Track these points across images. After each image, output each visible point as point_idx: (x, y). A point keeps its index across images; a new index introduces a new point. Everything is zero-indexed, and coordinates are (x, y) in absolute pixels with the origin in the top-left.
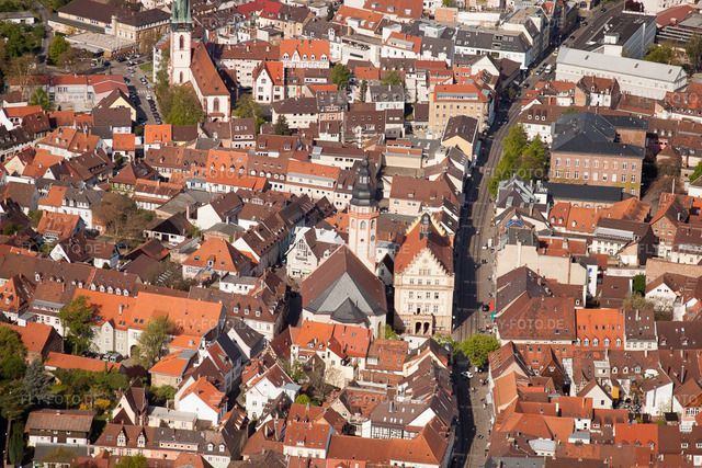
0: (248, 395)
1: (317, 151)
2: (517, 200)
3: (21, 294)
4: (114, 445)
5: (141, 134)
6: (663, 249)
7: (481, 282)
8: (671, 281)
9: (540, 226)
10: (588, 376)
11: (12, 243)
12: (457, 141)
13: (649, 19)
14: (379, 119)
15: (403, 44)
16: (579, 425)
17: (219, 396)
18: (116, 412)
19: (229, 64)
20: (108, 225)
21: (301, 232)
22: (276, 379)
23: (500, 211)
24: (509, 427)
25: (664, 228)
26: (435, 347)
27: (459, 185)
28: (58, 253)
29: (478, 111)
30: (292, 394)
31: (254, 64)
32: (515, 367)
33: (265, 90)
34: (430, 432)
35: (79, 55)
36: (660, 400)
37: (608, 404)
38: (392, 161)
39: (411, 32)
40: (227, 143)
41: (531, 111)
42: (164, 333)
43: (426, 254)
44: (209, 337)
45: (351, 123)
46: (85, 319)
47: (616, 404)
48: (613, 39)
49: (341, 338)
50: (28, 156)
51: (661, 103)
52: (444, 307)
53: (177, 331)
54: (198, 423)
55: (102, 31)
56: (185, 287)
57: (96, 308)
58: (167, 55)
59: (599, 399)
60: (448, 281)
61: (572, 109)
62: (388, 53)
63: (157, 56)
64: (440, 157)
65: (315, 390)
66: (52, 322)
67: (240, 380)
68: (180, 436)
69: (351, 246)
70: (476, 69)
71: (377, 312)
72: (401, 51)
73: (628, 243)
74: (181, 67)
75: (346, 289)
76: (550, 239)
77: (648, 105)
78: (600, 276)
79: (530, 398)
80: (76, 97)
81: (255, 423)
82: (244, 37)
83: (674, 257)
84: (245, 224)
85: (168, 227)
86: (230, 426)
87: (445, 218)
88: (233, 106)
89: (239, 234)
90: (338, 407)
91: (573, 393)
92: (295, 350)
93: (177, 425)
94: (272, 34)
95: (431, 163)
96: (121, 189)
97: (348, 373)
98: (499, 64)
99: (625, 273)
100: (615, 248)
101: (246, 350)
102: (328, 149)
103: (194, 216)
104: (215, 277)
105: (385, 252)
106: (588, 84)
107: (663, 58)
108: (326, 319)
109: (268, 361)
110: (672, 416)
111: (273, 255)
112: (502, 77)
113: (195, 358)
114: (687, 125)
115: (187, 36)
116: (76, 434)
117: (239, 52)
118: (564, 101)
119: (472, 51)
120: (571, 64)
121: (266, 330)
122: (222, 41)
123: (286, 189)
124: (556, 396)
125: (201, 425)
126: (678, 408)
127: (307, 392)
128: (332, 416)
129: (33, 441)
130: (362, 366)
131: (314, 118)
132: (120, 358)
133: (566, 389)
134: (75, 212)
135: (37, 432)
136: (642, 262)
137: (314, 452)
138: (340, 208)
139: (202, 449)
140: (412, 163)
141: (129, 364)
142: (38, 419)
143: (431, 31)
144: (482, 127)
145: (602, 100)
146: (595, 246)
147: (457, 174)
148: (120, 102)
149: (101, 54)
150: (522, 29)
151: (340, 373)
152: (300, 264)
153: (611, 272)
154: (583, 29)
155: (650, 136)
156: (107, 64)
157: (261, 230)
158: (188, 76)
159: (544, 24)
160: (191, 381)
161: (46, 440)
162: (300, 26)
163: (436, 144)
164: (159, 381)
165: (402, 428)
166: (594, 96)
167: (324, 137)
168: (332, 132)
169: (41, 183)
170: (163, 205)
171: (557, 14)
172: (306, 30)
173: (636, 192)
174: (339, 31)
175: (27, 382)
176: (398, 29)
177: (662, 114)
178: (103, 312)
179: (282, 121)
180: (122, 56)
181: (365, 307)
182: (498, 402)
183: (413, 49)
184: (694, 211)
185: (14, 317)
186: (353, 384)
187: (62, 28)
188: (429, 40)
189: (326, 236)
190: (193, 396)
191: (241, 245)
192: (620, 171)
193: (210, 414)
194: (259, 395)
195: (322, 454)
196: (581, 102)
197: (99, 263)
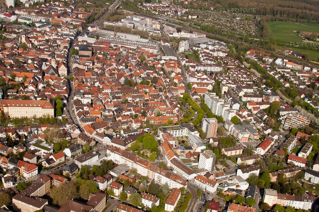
0: (39, 86)
1: (45, 52)
2: (75, 57)
3: (4, 73)
4: (20, 94)
5: (18, 50)
6: (95, 64)
7: (70, 69)
8: (97, 68)
9: (78, 61)
10: (87, 81)
11: (1, 66)
12: (65, 50)
13: (91, 32)
14: (54, 47)
15: (56, 36)
16: (86, 88)
17: (35, 86)
18: (20, 89)
19: (30, 39)
20: (15, 63)
21: (44, 63)
22: (43, 84)
23: (72, 59)
24: (77, 89)
25: (95, 61)
26: (65, 78)
27: (66, 56)
28: (8, 67)
29: (68, 45)
30: (45, 86)
31: (34, 39)
32: (77, 80)
33: (36, 43)
34: (66, 89)
35: (8, 39)
36: (97, 84)
37: (90, 85)
38: (56, 53)
39: (57, 34)
40: (31, 51)
41: (75, 45)
42: (25, 78)
43: (63, 65)
44: (32, 78)
45: (49, 47)
46: (14, 76)
47: (91, 85)
48: (86, 35)
49: (52, 78)
50: (2, 54)
51: (93, 44)
52: (66, 73)
53: (28, 78)
54: (32, 90)
55: (11, 35)
56: (28, 71)
57: (15, 75)
58: (21, 38)
59: (89, 84)
60: (66, 69)
61: (81, 45)
62: (54, 37)
63: (20, 38)
64: (63, 52)
65: (49, 85)
66: (9, 77)
67: (37, 84)
68: (30, 92)
69: (52, 65)
70: (67, 39)
71: (56, 74)
72: (56, 37)
73: (91, 63)
74: (24, 40)
75: (52, 71)
76: (80, 63)
77: (92, 44)
78: (87, 68)
79: (79, 84)
80: (8, 45)
81: (40, 90)
82: (32, 36)
83: (97, 65)
84: (36, 62)
85: (24, 63)
86: (37, 90)
87: (65, 60)
88: (32, 45)
89: (35, 63)
90: (52, 87)
91: (85, 84)
92: (45, 79)
93: (29, 91)
94: (36, 35)
95: (62, 53)
96: (17, 58)
97: (53, 82)
98: (70, 39)
99: (91, 67)
100: (89, 64)
101: (38, 80)
102: (47, 51)
103: (28, 61)
104: (32, 70)
105: (56, 65)
106: (83, 41)
107: (93, 37)
108: (49, 75)
109: (41, 81)
110: (99, 86)
111: (40, 66)
112: (71, 40)
113: (31, 81)
114: (97, 47)
115: (24, 35)
116: (15, 93)
117: (32, 38)
118: (80, 44)
119: (66, 37)
120: (80, 38)
121: (41, 77)
122: (29, 36)
123: (41, 57)
124: (83, 84)
125: (33, 91)
126: (99, 85)
127: (47, 85)
128: (52, 88)
129: (8, 94)
130: (55, 81)
131: (44, 47)
132: (19, 82)
133: (84, 83)
134: (10, 61)
135: (9, 92)
136: (93, 66)
137: (50, 93)
138: (49, 59)
139: (33, 94)
140: (59, 53)
141: (21, 82)
142: (9, 91)
143: (60, 34)
144: (68, 47)
145: (85, 43)
146: (86, 64)
147: (66, 54)
148: (15, 45)
149: (11, 39)
150: (73, 34)
151: (52, 82)
152: (44, 68)
153: (89, 67)
154: (81, 34)
155: (92, 48)
156: (12, 40)
157: (38, 63)
158: (25, 41)
159: (76, 33)
160: (31, 84)
161: (10, 94)
162: (40, 34)
163: (62, 50)
164: (26, 85)
165: (62, 89)
166: (84, 43)
167: (46, 49)
168: (47, 49)
169: (5, 57)
170: (23, 60)
171: (78, 31)
172: (41, 34)
173: (91, 56)
174: (46, 34)
175: (7, 86)
176: (55, 34)
177: (93, 45)
178: (16, 75)
179: (39, 47)
180: (14, 39)
181: (55, 73)
182: (75, 85)
183: (58, 37)
184: (99, 58)
185: (3, 76)
186: (54, 84)
187: (5, 35)
188: (60, 35)
189: (48, 63)
190: (31, 86)
191: (35, 65)
192: (89, 53)
193: (34, 89)
194: (41, 86)
195: (51, 94)
196: (82, 44)
197: (15, 68)
